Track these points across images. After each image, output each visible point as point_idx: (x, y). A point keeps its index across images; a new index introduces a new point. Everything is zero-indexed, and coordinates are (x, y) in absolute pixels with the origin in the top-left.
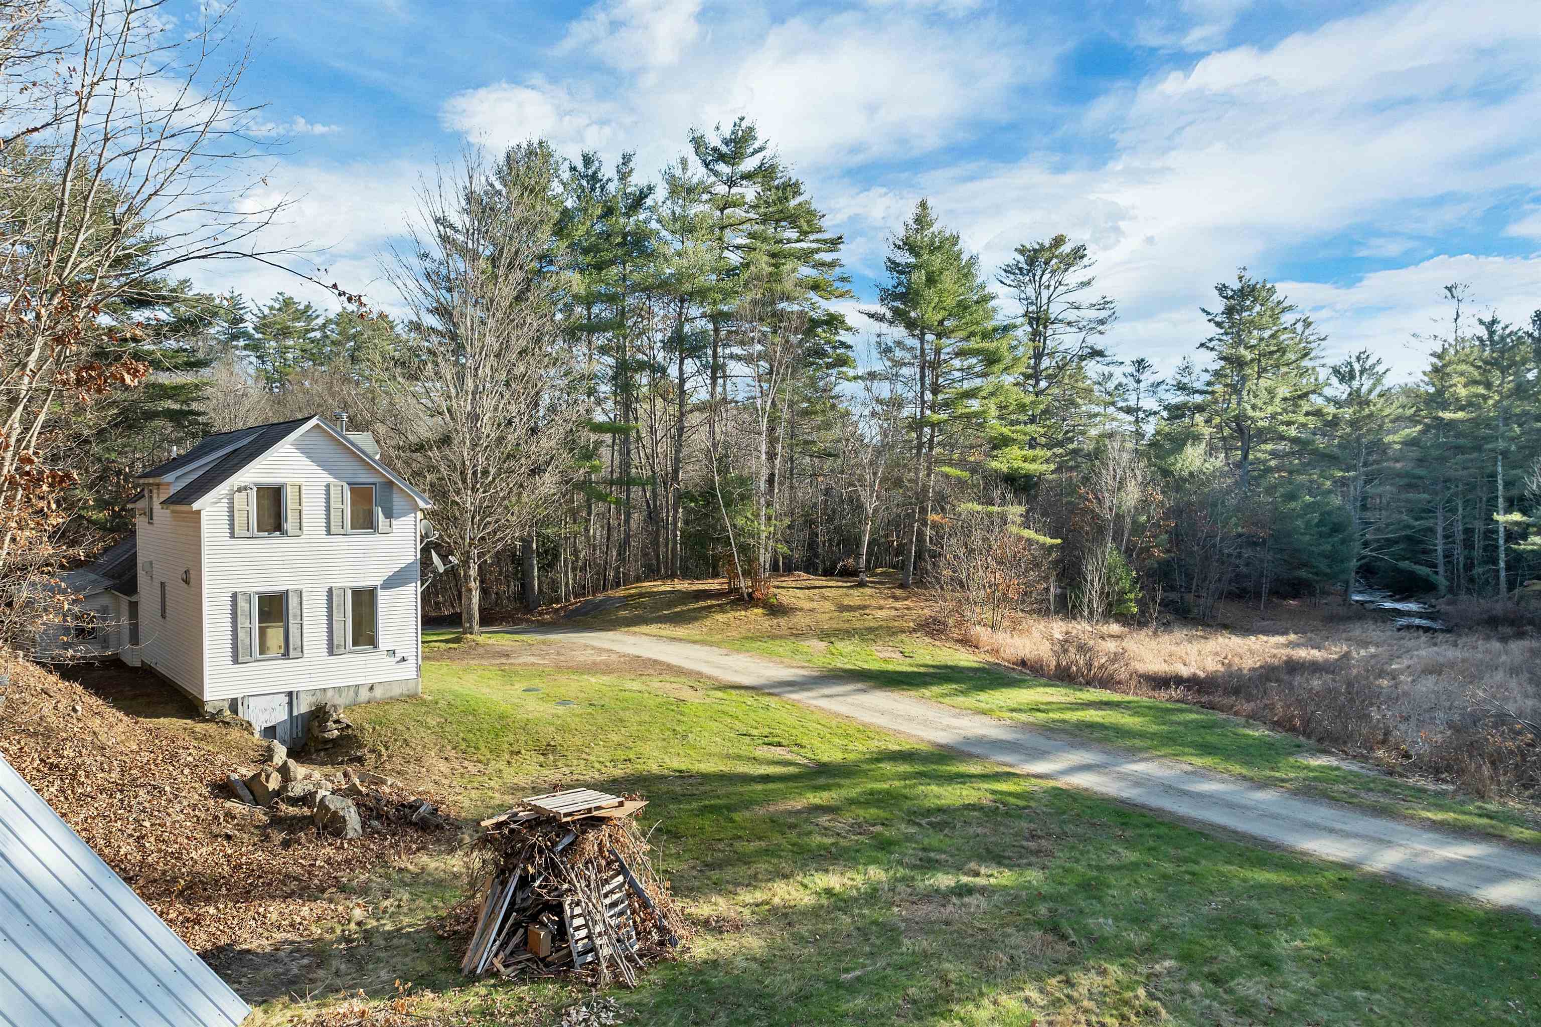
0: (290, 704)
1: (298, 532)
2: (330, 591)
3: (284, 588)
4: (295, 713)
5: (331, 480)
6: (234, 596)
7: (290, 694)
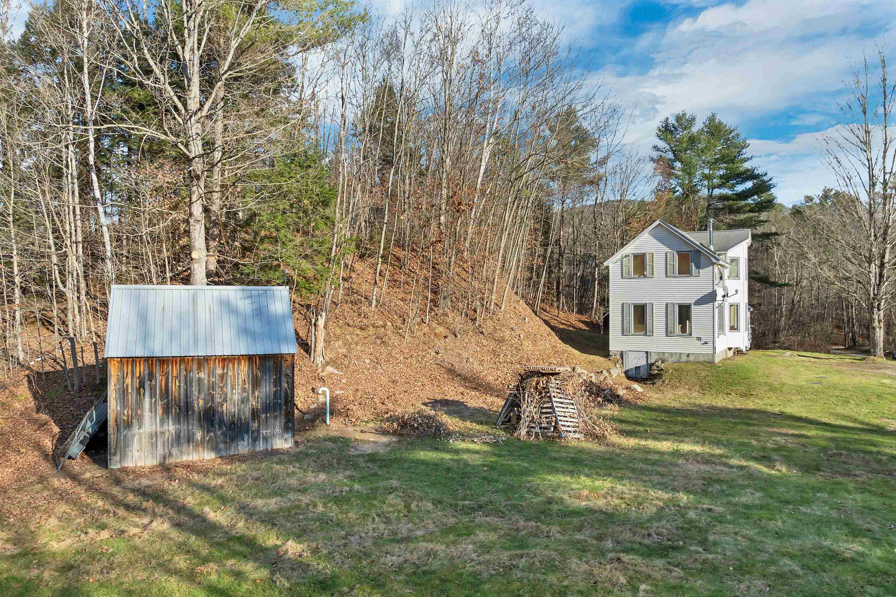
0: (647, 357)
1: (652, 276)
2: (667, 305)
3: (645, 302)
4: (649, 362)
5: (668, 250)
6: (623, 304)
7: (647, 353)
